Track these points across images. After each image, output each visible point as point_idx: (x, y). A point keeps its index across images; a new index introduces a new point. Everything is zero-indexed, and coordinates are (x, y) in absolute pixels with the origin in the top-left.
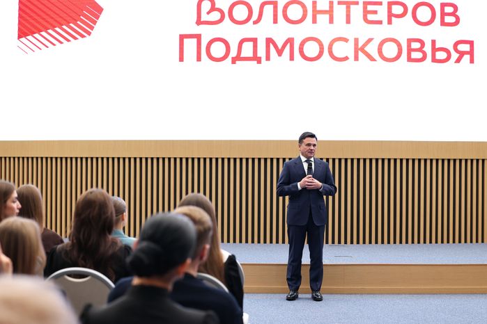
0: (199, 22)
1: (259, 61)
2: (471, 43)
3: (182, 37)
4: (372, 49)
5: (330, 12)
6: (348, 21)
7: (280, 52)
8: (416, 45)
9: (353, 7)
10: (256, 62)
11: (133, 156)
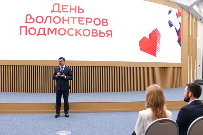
0: (26, 22)
1: (45, 35)
3: (21, 27)
4: (81, 32)
5: (68, 20)
6: (74, 23)
7: (52, 33)
8: (94, 31)
9: (75, 19)
11: (4, 65)
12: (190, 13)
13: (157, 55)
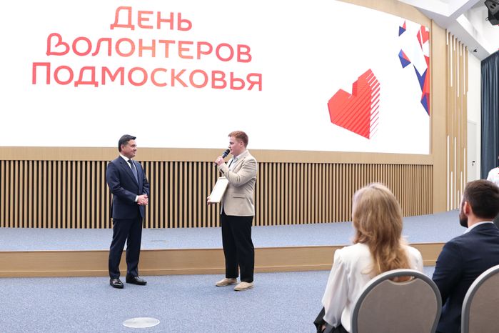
0: (49, 53)
1: (96, 84)
2: (260, 76)
3: (35, 65)
4: (185, 78)
5: (153, 48)
6: (167, 55)
7: (113, 78)
8: (218, 76)
9: (170, 45)
10: (94, 85)
12: (449, 33)
13: (371, 135)
